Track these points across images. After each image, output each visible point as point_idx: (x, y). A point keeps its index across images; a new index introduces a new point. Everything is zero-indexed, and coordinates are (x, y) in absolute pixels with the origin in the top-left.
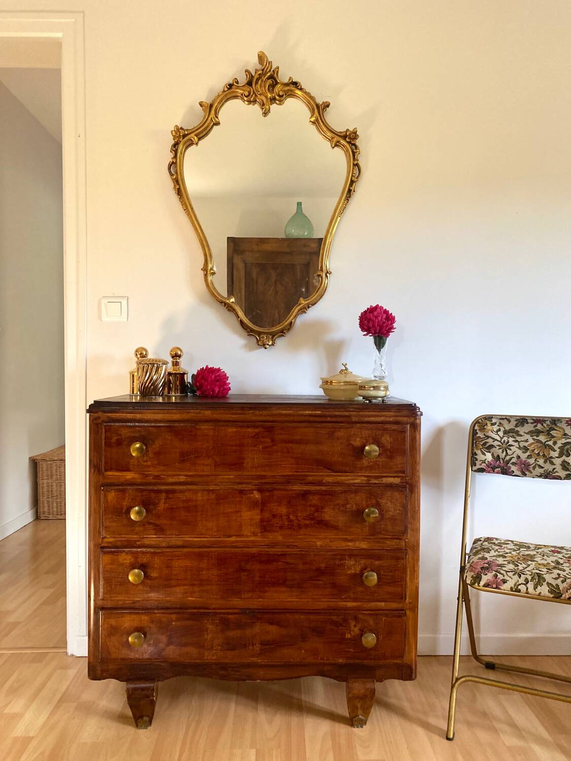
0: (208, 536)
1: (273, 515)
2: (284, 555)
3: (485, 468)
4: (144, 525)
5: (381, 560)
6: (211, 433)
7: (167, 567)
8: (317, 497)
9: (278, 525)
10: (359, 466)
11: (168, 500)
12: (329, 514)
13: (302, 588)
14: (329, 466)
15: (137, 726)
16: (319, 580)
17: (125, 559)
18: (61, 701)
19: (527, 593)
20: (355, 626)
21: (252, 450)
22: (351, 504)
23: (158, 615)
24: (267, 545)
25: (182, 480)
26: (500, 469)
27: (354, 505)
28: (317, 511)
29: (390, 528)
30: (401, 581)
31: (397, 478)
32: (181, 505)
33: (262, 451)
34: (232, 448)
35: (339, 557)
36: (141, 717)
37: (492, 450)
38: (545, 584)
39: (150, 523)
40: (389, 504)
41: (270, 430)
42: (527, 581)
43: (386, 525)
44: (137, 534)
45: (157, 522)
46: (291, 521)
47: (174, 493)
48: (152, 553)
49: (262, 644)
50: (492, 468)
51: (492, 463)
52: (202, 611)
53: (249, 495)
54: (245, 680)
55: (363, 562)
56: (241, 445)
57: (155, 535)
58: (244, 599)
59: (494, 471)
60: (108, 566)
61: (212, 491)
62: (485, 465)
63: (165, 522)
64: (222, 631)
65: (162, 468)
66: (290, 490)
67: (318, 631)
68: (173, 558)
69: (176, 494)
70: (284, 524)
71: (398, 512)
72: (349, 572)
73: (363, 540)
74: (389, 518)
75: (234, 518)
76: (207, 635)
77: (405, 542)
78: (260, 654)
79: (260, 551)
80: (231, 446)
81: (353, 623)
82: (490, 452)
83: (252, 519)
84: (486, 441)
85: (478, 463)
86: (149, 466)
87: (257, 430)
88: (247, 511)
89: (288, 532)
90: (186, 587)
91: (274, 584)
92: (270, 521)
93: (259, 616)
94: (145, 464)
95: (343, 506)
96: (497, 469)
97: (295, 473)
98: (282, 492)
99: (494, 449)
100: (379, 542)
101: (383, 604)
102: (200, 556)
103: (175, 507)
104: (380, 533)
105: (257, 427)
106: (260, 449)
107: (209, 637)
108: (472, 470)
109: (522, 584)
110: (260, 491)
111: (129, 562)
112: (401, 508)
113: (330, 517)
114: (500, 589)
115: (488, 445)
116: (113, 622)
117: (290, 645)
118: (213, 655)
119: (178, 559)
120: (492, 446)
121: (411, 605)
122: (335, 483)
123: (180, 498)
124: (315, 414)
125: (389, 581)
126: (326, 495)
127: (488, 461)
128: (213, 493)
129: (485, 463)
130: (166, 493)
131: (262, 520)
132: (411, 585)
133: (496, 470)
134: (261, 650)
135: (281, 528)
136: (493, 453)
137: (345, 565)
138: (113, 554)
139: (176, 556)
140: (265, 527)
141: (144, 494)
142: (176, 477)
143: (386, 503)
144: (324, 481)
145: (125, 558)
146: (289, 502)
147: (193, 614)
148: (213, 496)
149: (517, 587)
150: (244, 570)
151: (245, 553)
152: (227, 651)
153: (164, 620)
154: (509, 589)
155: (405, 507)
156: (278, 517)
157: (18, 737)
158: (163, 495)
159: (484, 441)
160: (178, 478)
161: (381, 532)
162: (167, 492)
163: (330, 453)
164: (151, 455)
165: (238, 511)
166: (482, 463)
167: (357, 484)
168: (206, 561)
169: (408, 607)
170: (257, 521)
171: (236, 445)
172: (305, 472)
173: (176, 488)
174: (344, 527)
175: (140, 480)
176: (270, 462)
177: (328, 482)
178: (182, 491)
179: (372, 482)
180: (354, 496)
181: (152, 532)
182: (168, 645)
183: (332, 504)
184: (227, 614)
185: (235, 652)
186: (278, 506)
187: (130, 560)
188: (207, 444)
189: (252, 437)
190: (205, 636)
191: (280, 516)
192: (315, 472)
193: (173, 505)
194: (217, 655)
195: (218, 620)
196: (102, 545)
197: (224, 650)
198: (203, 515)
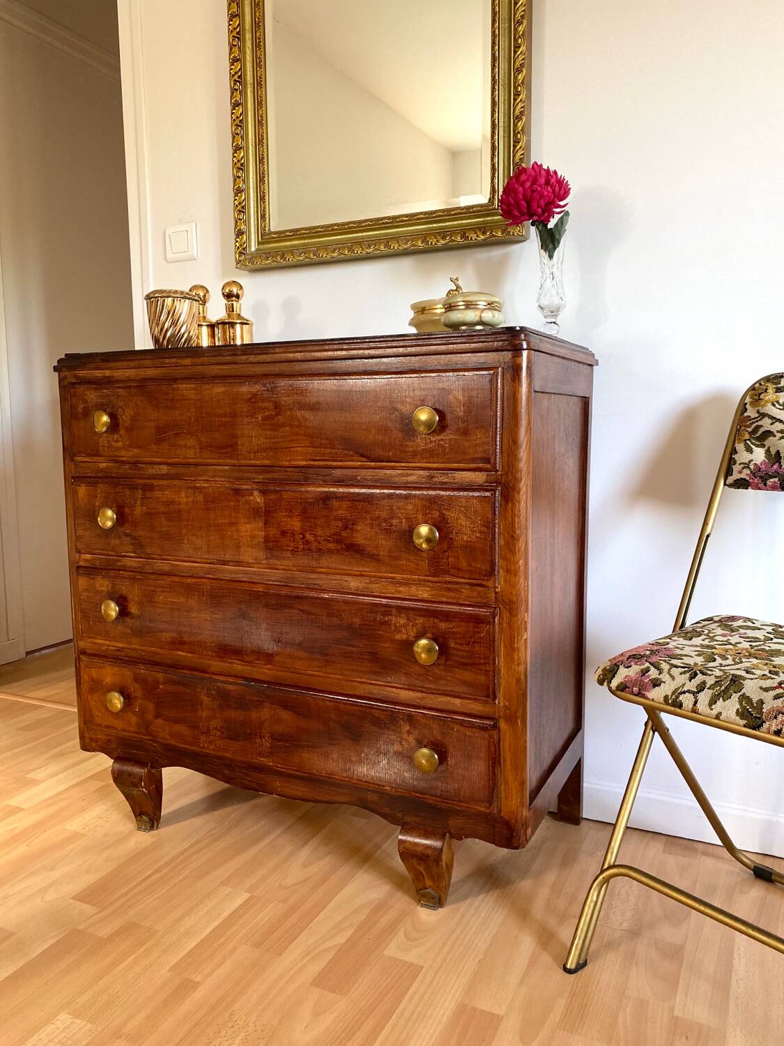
0: (199, 560)
1: (282, 531)
2: (300, 598)
3: (748, 478)
4: (120, 537)
5: (450, 621)
6: (192, 395)
8: (345, 504)
9: (290, 548)
10: (411, 449)
11: (145, 501)
12: (363, 534)
13: (326, 655)
14: (362, 451)
16: (353, 646)
19: (694, 711)
20: (409, 732)
21: (247, 423)
22: (399, 518)
23: (143, 671)
24: (280, 581)
25: (164, 472)
26: (776, 480)
27: (404, 520)
28: (345, 527)
29: (464, 564)
30: (485, 664)
31: (480, 474)
32: (162, 509)
33: (262, 424)
34: (221, 419)
35: (382, 609)
36: (142, 814)
37: (770, 441)
38: (735, 697)
39: (127, 535)
40: (463, 521)
42: (701, 687)
43: (457, 558)
45: (134, 534)
46: (308, 542)
47: (152, 491)
48: (132, 579)
49: (272, 738)
50: (761, 477)
51: (763, 467)
52: (194, 673)
53: (248, 498)
54: (257, 790)
55: (420, 621)
56: (233, 415)
57: (134, 552)
58: (247, 662)
59: (765, 484)
60: (84, 594)
61: (200, 489)
62: (749, 472)
63: (143, 533)
64: (221, 708)
65: (137, 451)
68: (156, 589)
69: (154, 493)
70: (298, 548)
71: (478, 535)
72: (398, 637)
73: (419, 583)
74: (461, 546)
75: (229, 533)
76: (202, 711)
77: (496, 593)
78: (272, 753)
80: (219, 417)
81: (406, 727)
82: (763, 446)
83: (253, 537)
84: (759, 423)
85: (736, 468)
86: (121, 449)
87: (254, 389)
88: (246, 523)
89: (304, 561)
92: (277, 541)
93: (269, 693)
94: (116, 444)
96: (772, 480)
97: (312, 463)
99: (771, 438)
100: (449, 590)
101: (458, 701)
102: (189, 589)
103: (154, 511)
104: (448, 573)
106: (259, 422)
107: (204, 714)
108: (725, 484)
109: (689, 691)
110: (264, 491)
111: (105, 589)
112: (484, 529)
113: (365, 539)
114: (644, 696)
115: (762, 430)
117: (313, 747)
118: (210, 742)
119: (163, 592)
120: (769, 434)
121: (508, 711)
122: (376, 481)
123: (159, 499)
125: (464, 661)
126: (360, 501)
127: (756, 464)
128: (200, 492)
129: (748, 467)
130: (142, 489)
131: (267, 539)
132: (507, 673)
133: (771, 482)
134: (272, 747)
135: (294, 552)
136: (769, 448)
137: (390, 625)
138: (90, 576)
139: (160, 587)
140: (271, 549)
142: (156, 466)
143: (458, 519)
144: (359, 478)
145: (102, 584)
146: (304, 511)
147: (185, 676)
148: (200, 498)
149: (677, 697)
151: (249, 591)
152: (228, 740)
153: (150, 679)
154: (662, 700)
155: (490, 526)
156: (288, 535)
158: (139, 494)
159: (754, 425)
160: (159, 469)
161: (448, 571)
162: (145, 488)
163: (364, 427)
165: (234, 523)
166: (743, 468)
168: (196, 597)
169: (502, 714)
170: (260, 539)
171: (225, 416)
172: (327, 460)
173: (155, 482)
174: (388, 558)
175: (115, 471)
176: (275, 442)
177: (366, 479)
178: (161, 488)
179: (436, 479)
180: (403, 504)
181: (130, 548)
182: (157, 716)
183: (368, 516)
184: (227, 682)
185: (239, 743)
186: (288, 516)
187: (108, 586)
188: (188, 414)
189: (246, 400)
190: (200, 712)
191: (292, 533)
192: (341, 461)
193: (151, 509)
194: (216, 744)
195: (215, 690)
196: (80, 564)
197: (224, 738)
198: (188, 526)
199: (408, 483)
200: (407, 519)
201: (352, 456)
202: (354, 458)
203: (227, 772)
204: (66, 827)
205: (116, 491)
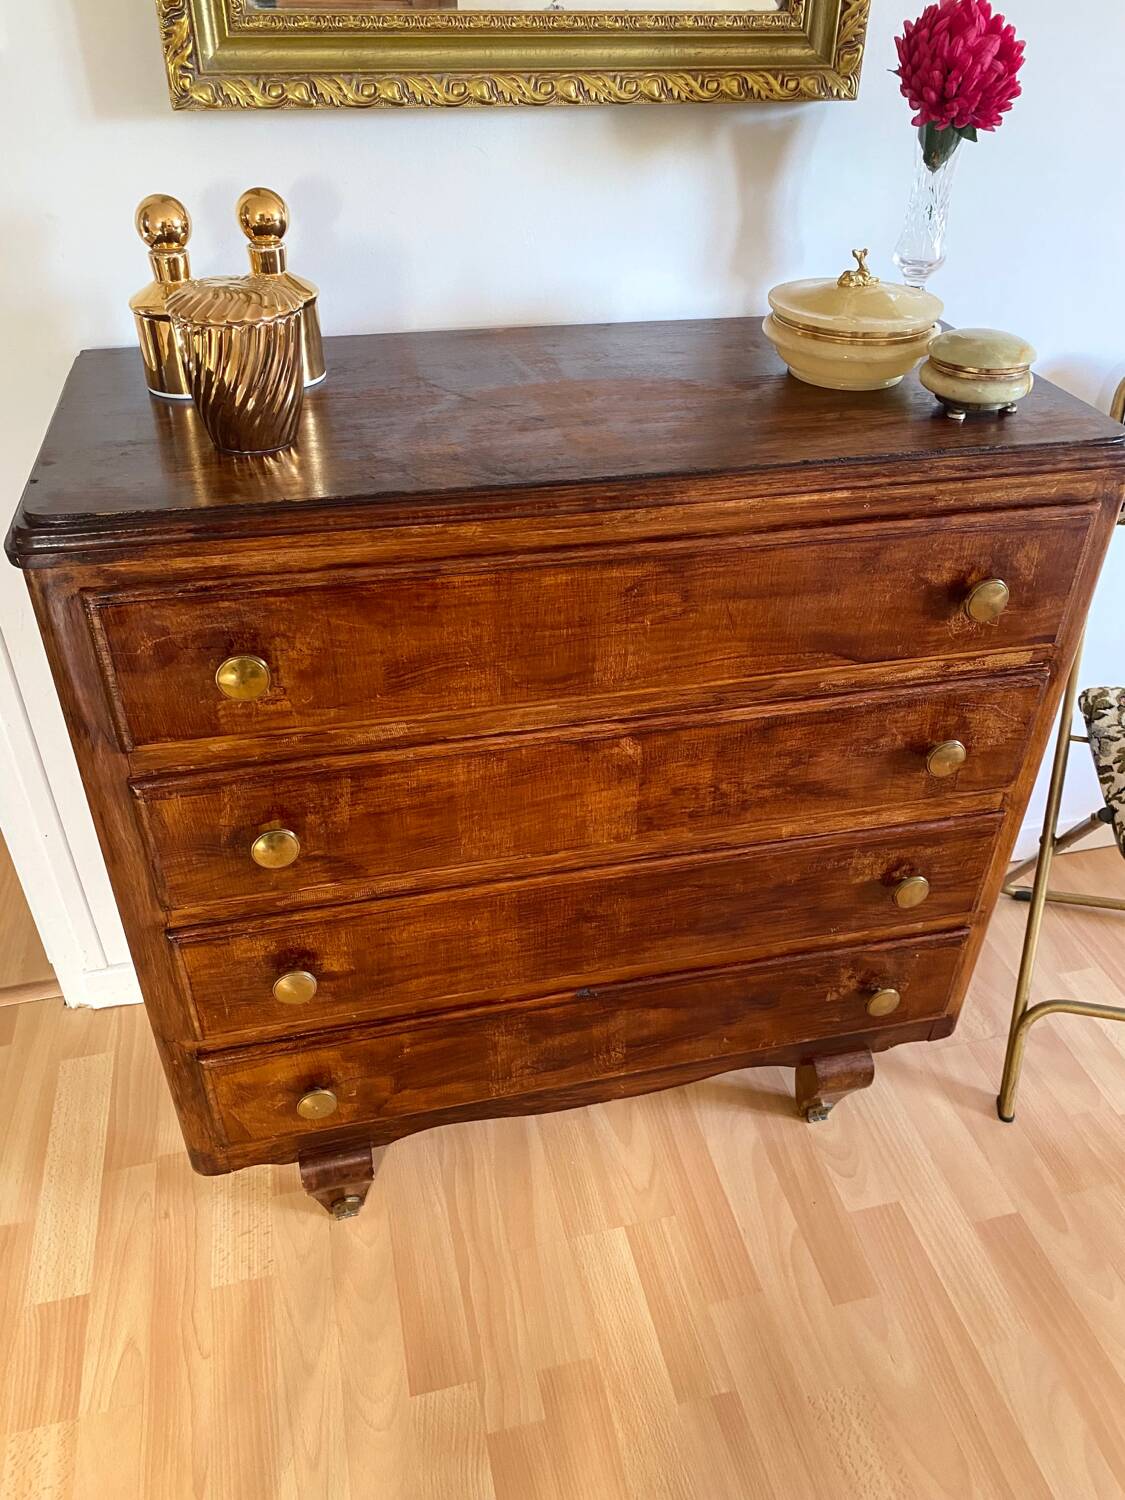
1: (672, 789)
2: (695, 871)
5: (940, 844)
6: (487, 594)
7: (378, 946)
8: (799, 732)
9: (687, 810)
10: (935, 637)
11: (362, 795)
12: (828, 766)
13: (735, 929)
14: (849, 650)
16: (781, 908)
17: (250, 951)
20: (850, 978)
21: (619, 634)
22: (892, 735)
24: (651, 854)
25: (397, 735)
28: (797, 763)
29: (979, 775)
30: (975, 879)
31: (1023, 654)
32: (405, 801)
33: (652, 631)
34: (557, 632)
35: (839, 854)
36: (340, 1199)
39: (315, 859)
40: (991, 722)
41: (677, 565)
43: (971, 770)
44: (276, 888)
45: (335, 853)
46: (724, 795)
48: (328, 923)
49: (628, 1046)
52: (477, 1012)
53: (607, 752)
54: (584, 1105)
55: (894, 855)
56: (587, 622)
57: (335, 881)
58: (589, 971)
60: (202, 972)
61: (499, 755)
63: (358, 849)
64: (533, 1040)
65: (333, 713)
66: (725, 723)
67: (763, 1000)
68: (393, 924)
69: (384, 778)
70: (702, 807)
71: (1009, 735)
72: (857, 880)
73: (904, 807)
74: (982, 753)
75: (563, 811)
76: (495, 1055)
77: (1004, 795)
78: (627, 1063)
79: (634, 871)
80: (552, 628)
81: (845, 974)
83: (614, 808)
86: (284, 714)
87: (637, 572)
88: (602, 790)
89: (711, 821)
90: (437, 977)
91: (667, 933)
92: (665, 804)
93: (625, 998)
94: (272, 708)
95: (868, 742)
97: (744, 680)
98: (706, 732)
101: (920, 924)
102: (471, 905)
103: (384, 808)
105: (640, 559)
106: (645, 628)
107: (501, 1057)
110: (638, 736)
112: (1018, 726)
113: (829, 772)
116: (243, 1078)
117: (697, 1036)
118: (512, 1086)
119: (409, 924)
121: (983, 915)
122: (852, 686)
123: (399, 785)
124: (830, 499)
125: (948, 883)
126: (828, 722)
128: (500, 758)
130: (351, 777)
131: (640, 807)
132: (994, 877)
134: (626, 1056)
135: (694, 815)
137: (848, 869)
138: (209, 942)
140: (649, 819)
141: (282, 788)
142: (379, 729)
144: (822, 685)
145: (250, 948)
146: (720, 754)
147: (458, 1023)
148: (500, 768)
150: (588, 918)
151: (594, 882)
152: (545, 1073)
153: (380, 1048)
155: (1027, 721)
156: (687, 792)
158: (346, 787)
160: (386, 731)
161: (953, 788)
162: (356, 773)
163: (859, 614)
164: (286, 682)
165: (575, 794)
167: (914, 679)
168: (486, 915)
170: (629, 810)
171: (569, 624)
172: (780, 672)
173: (382, 756)
174: (862, 790)
175: (258, 751)
176: (676, 658)
177: (834, 686)
179: (955, 669)
180: (902, 714)
181: (324, 876)
182: (400, 1089)
183: (839, 741)
185: (566, 1070)
186: (688, 766)
188: (477, 632)
189: (620, 594)
190: (491, 1058)
191: (694, 789)
192: (806, 669)
193: (379, 806)
194: (522, 1085)
195: (522, 1023)
196: (171, 925)
197: (537, 1073)
198: (472, 816)
199: (909, 680)
200: (904, 734)
201: (828, 660)
202: (830, 662)
204: (215, 1283)
205: (277, 791)
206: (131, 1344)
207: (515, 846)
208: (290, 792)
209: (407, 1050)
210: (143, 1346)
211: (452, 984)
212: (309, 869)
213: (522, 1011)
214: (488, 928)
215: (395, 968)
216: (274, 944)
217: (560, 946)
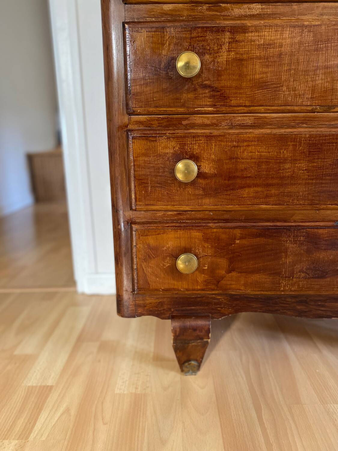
0: (296, 108)
4: (195, 90)
7: (231, 158)
11: (234, 45)
15: (182, 371)
17: (166, 147)
18: (80, 340)
23: (215, 230)
25: (255, 12)
32: (257, 53)
36: (188, 360)
39: (205, 87)
44: (183, 106)
47: (245, 33)
48: (207, 137)
52: (278, 224)
54: (330, 317)
57: (214, 106)
60: (141, 158)
63: (228, 84)
64: (308, 251)
68: (240, 144)
69: (247, 35)
76: (286, 257)
90: (259, 189)
102: (282, 140)
103: (245, 56)
107: (289, 260)
111: (172, 151)
116: (151, 240)
118: (293, 285)
119: (248, 146)
123: (254, 41)
130: (230, 32)
138: (147, 139)
139: (244, 141)
147: (267, 229)
148: (309, 37)
152: (312, 280)
153: (223, 236)
157: (33, 387)
158: (227, 37)
162: (234, 30)
168: (291, 148)
173: (248, 23)
175: (185, 13)
178: (257, 29)
181: (208, 101)
182: (229, 271)
184: (317, 227)
185: (324, 280)
187: (174, 148)
190: (283, 259)
193: (242, 54)
194: (299, 285)
195: (303, 237)
196: (130, 127)
197: (309, 278)
198: (290, 70)
203: (299, 307)
204: (117, 391)
205: (193, 36)
206: (67, 410)
207: (311, 98)
208: (198, 37)
209: (238, 242)
210: (73, 412)
211: (267, 196)
212: (202, 94)
213: (303, 227)
214: (291, 157)
215: (238, 177)
216: (178, 146)
217: (331, 180)
